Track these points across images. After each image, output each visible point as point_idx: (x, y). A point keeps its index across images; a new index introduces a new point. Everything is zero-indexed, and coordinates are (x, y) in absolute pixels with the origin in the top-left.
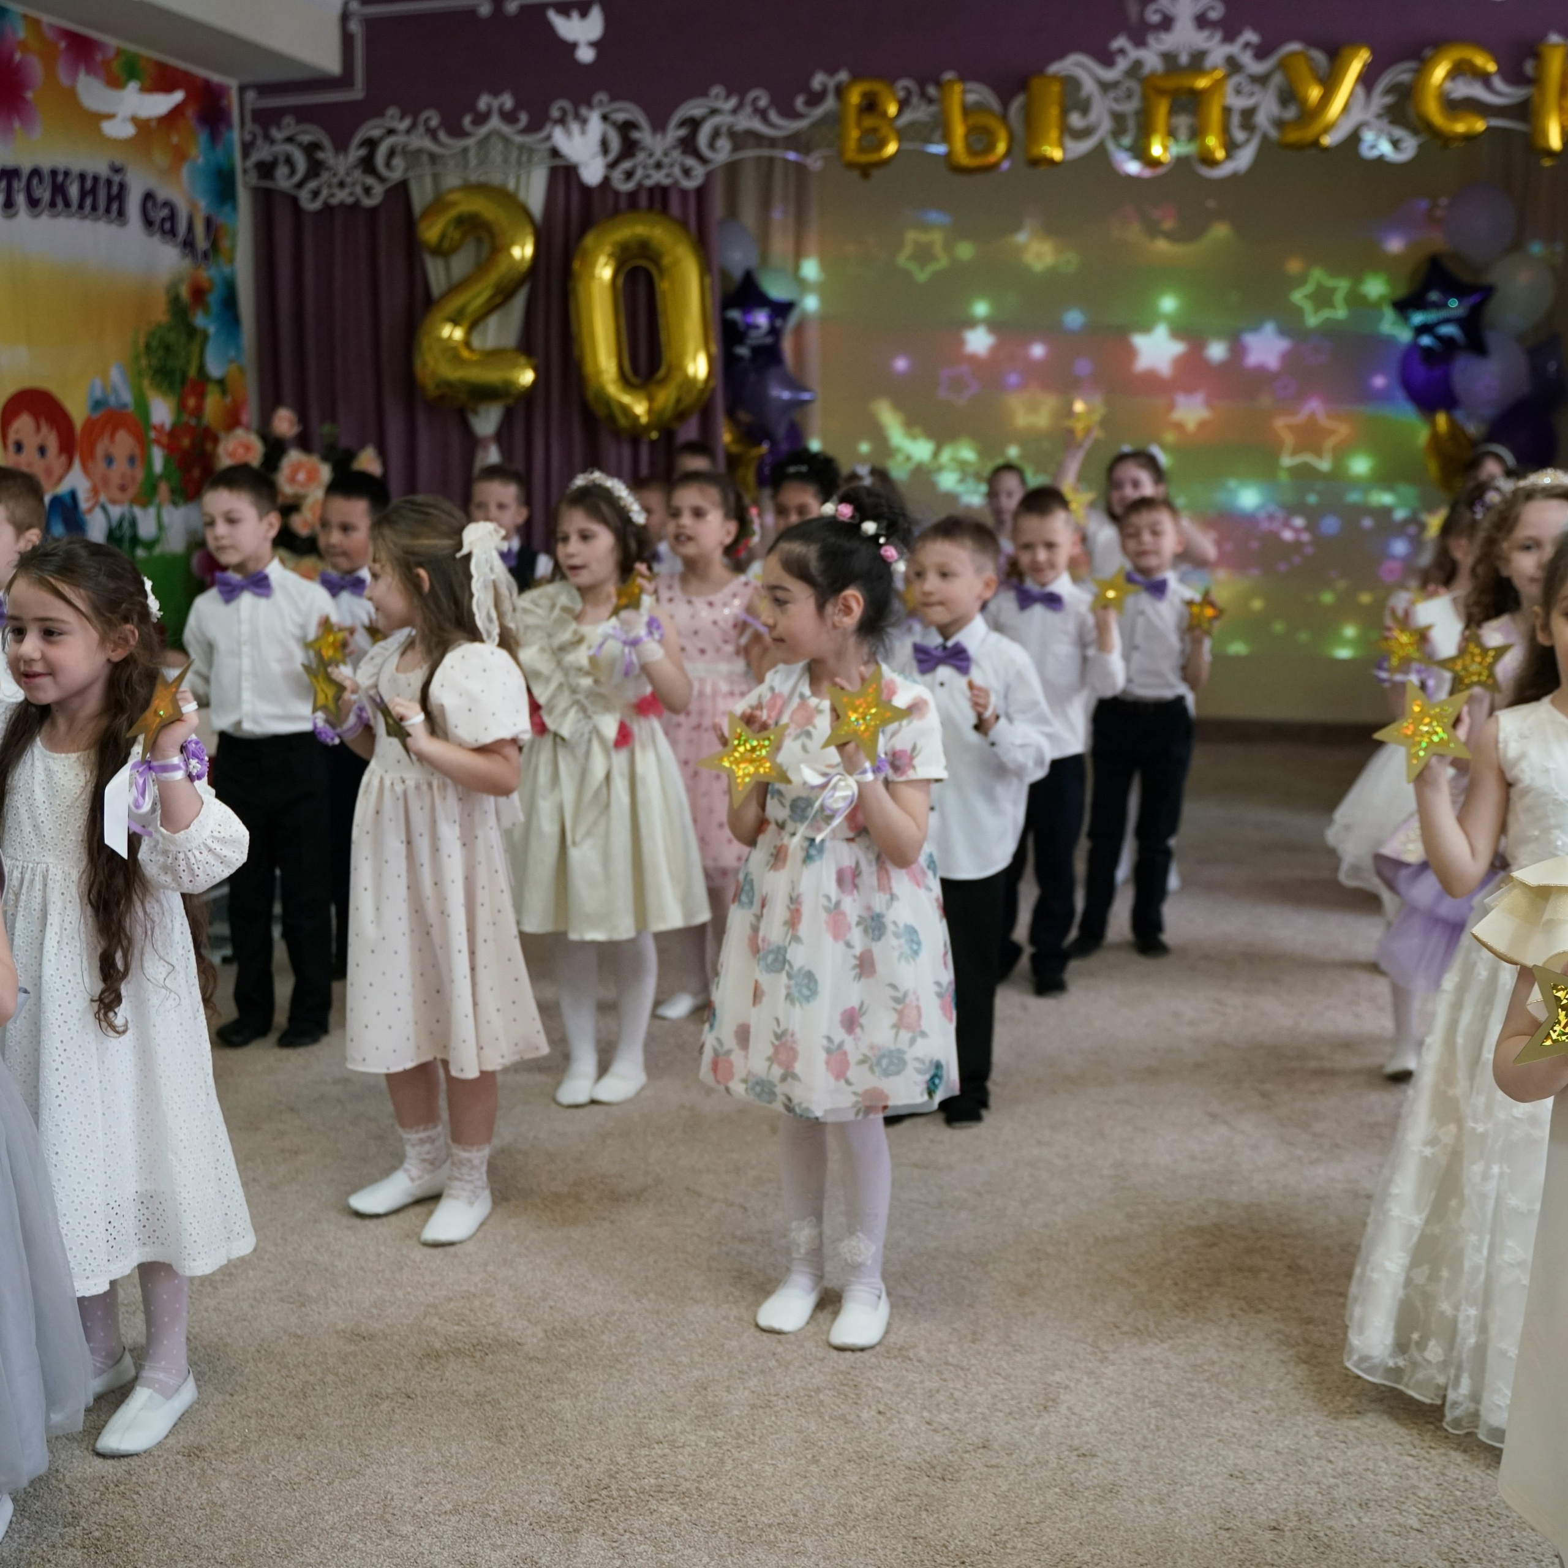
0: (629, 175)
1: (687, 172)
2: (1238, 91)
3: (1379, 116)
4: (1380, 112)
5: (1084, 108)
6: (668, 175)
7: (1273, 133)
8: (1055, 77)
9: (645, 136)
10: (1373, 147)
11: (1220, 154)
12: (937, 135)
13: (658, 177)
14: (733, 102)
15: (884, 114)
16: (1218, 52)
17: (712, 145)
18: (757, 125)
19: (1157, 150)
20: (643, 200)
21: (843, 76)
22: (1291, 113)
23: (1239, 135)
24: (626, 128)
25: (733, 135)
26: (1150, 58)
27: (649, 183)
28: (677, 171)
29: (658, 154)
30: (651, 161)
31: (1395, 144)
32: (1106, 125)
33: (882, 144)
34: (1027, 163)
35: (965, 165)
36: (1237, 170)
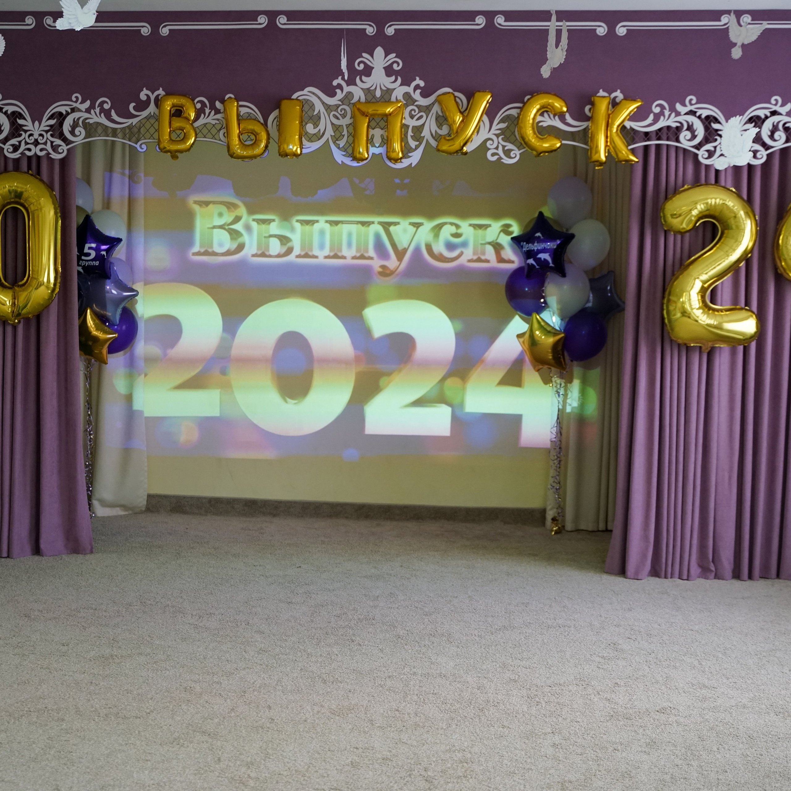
0: (16, 148)
1: (55, 148)
2: (412, 117)
3: (497, 136)
4: (499, 132)
5: (316, 120)
6: (41, 150)
7: (433, 143)
8: (297, 99)
9: (27, 123)
10: (493, 155)
11: (400, 155)
12: (222, 132)
13: (35, 150)
14: (88, 104)
15: (188, 119)
16: (399, 91)
17: (72, 133)
18: (103, 120)
19: (361, 150)
20: (24, 165)
21: (161, 92)
22: (444, 131)
23: (413, 144)
24: (14, 117)
25: (86, 125)
26: (357, 92)
27: (28, 153)
28: (48, 147)
29: (36, 136)
30: (32, 140)
31: (507, 153)
32: (330, 132)
33: (185, 138)
34: (279, 155)
35: (240, 154)
36: (411, 164)
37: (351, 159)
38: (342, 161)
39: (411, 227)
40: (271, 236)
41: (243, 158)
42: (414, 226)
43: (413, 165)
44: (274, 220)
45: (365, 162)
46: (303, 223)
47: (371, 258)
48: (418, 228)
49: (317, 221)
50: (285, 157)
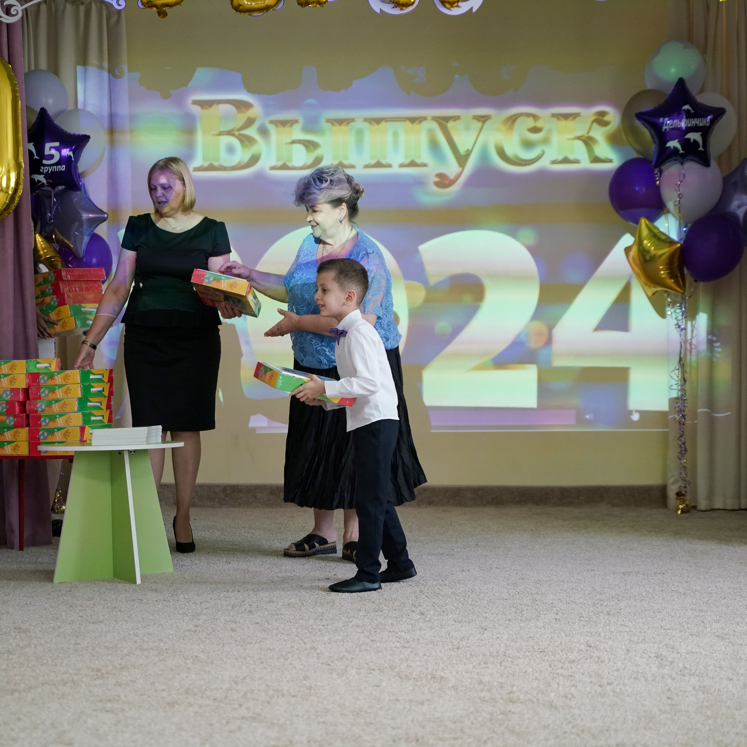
34: (298, 4)
35: (245, 5)
36: (472, 8)
37: (393, 5)
38: (380, 9)
39: (475, 122)
40: (294, 142)
41: (250, 11)
42: (479, 120)
43: (474, 10)
44: (296, 122)
45: (410, 8)
46: (334, 122)
47: (425, 165)
48: (484, 122)
49: (353, 120)
50: (306, 6)
